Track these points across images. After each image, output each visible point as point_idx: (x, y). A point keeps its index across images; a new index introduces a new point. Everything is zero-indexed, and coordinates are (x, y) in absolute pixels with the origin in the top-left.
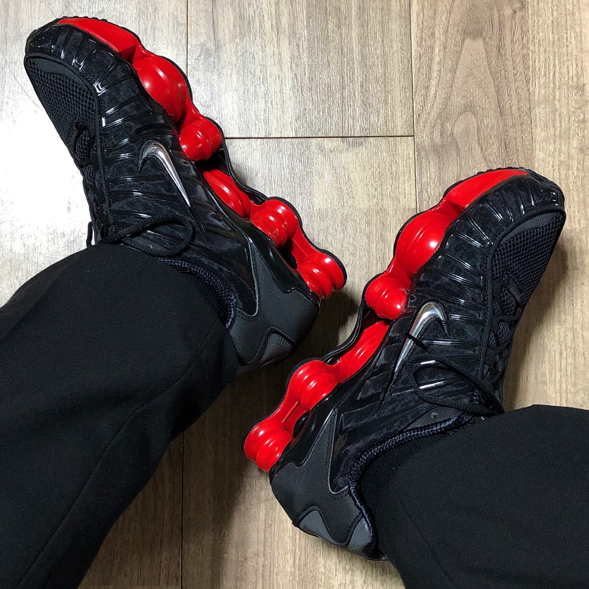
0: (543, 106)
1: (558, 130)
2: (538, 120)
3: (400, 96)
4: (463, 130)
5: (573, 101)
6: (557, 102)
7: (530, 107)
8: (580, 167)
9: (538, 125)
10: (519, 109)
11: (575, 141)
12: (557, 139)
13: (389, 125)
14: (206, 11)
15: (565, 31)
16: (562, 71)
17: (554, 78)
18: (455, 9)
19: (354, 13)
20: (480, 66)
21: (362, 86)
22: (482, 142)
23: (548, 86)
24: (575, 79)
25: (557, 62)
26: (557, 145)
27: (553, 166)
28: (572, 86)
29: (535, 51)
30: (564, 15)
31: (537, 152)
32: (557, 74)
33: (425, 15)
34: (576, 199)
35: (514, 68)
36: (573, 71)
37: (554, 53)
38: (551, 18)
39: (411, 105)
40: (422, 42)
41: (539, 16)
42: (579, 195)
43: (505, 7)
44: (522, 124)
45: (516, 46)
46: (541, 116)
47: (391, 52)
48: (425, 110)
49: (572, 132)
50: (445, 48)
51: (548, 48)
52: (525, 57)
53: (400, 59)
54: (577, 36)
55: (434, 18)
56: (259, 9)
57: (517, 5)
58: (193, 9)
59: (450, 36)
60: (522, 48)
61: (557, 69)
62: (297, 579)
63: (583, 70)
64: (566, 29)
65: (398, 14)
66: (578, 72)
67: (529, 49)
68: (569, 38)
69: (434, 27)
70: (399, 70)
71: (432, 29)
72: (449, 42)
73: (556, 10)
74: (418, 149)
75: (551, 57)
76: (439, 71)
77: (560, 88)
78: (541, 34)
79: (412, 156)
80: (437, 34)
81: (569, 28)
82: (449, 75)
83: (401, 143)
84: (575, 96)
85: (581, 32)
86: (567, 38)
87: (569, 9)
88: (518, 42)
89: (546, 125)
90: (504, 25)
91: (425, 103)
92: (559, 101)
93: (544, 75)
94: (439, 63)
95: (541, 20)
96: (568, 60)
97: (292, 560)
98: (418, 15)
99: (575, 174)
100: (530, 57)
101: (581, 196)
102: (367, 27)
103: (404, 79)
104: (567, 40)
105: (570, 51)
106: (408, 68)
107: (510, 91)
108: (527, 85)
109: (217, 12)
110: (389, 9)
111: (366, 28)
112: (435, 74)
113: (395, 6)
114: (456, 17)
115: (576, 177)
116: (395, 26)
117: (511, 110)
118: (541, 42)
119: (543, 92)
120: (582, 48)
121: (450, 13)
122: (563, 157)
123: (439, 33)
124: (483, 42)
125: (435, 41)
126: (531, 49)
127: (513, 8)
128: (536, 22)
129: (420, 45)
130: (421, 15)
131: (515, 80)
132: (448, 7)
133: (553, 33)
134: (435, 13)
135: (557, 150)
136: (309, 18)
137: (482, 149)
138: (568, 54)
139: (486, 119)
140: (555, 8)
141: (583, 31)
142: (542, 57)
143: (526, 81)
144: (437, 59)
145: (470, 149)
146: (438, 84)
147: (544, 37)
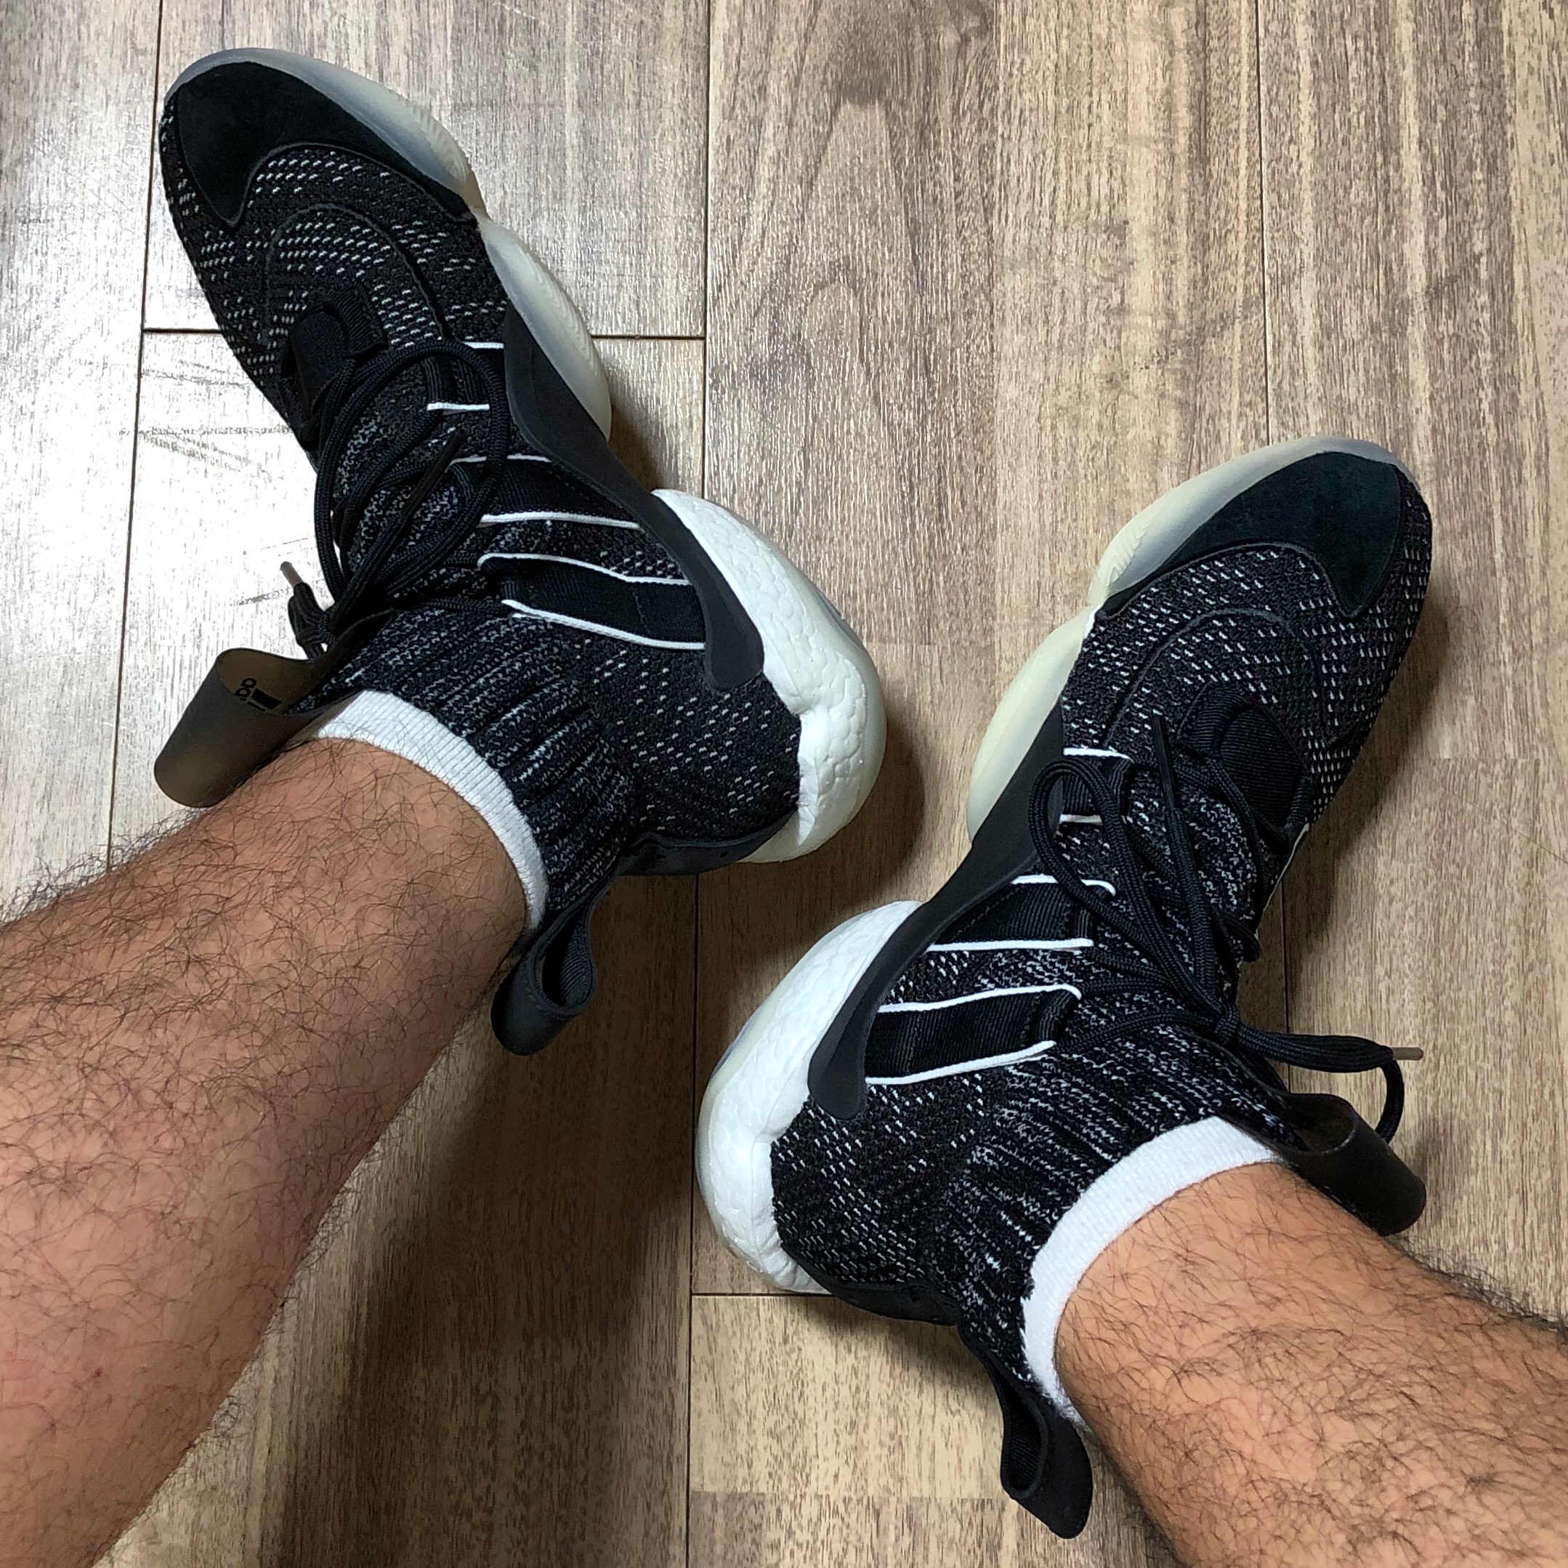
0: (1023, 270)
1: (1057, 330)
2: (1009, 304)
3: (676, 239)
4: (825, 325)
5: (1098, 261)
6: (1057, 264)
7: (991, 274)
8: (1106, 422)
9: (1008, 320)
10: (963, 277)
11: (1096, 359)
12: (1054, 354)
13: (644, 310)
14: (207, 21)
15: (1086, 89)
16: (1074, 187)
17: (1053, 203)
18: (821, 30)
19: (570, 34)
20: (873, 171)
21: (583, 211)
22: (871, 357)
23: (1036, 224)
24: (1105, 208)
25: (1062, 165)
26: (1053, 368)
27: (1039, 419)
28: (1096, 224)
29: (1009, 138)
30: (1084, 50)
31: (1002, 383)
32: (1061, 195)
33: (746, 42)
34: (1092, 500)
35: (957, 179)
36: (1101, 186)
37: (1058, 143)
38: (1054, 56)
39: (702, 262)
40: (733, 108)
41: (1025, 50)
42: (1098, 491)
43: (942, 28)
44: (969, 314)
45: (964, 124)
46: (1017, 297)
47: (659, 131)
48: (736, 275)
49: (1091, 337)
50: (790, 125)
51: (1042, 131)
52: (984, 153)
53: (679, 149)
54: (1116, 101)
55: (766, 50)
56: (336, 18)
57: (972, 23)
58: (174, 14)
59: (805, 96)
60: (979, 130)
61: (1063, 180)
62: (357, 1413)
63: (1124, 186)
64: (1090, 84)
65: (678, 39)
66: (1112, 190)
67: (994, 130)
68: (1095, 105)
69: (767, 73)
70: (676, 175)
71: (760, 77)
72: (802, 109)
73: (1068, 37)
74: (713, 370)
75: (1049, 152)
76: (774, 181)
77: (1066, 228)
78: (1027, 96)
79: (697, 386)
80: (772, 89)
81: (1096, 81)
82: (799, 191)
83: (673, 355)
84: (1102, 248)
85: (1126, 91)
86: (1090, 107)
87: (1099, 37)
88: (968, 115)
89: (1028, 319)
90: (937, 72)
91: (734, 257)
92: (1063, 260)
93: (1029, 195)
94: (776, 161)
95: (1028, 61)
96: (1090, 161)
97: (348, 1368)
98: (728, 40)
99: (1093, 438)
100: (998, 152)
101: (1104, 491)
102: (602, 67)
103: (687, 196)
104: (1090, 112)
105: (1095, 138)
106: (697, 172)
107: (944, 233)
108: (987, 220)
109: (234, 22)
110: (657, 27)
111: (597, 72)
112: (763, 189)
113: (672, 19)
114: (821, 49)
115: (1093, 447)
116: (671, 69)
117: (944, 279)
118: (1027, 113)
119: (1024, 236)
120: (1126, 131)
121: (807, 38)
122: (1063, 398)
123: (777, 86)
124: (883, 114)
125: (766, 110)
126: (1000, 132)
127: (962, 30)
128: (1017, 66)
129: (729, 115)
130: (736, 41)
131: (958, 207)
132: (803, 25)
133: (1057, 92)
134: (770, 39)
135: (1052, 380)
136: (457, 40)
137: (868, 373)
138: (1089, 145)
139: (883, 302)
140: (1065, 32)
141: (1132, 90)
142: (1026, 151)
143: (985, 210)
144: (770, 150)
145: (840, 373)
146: (771, 211)
147: (1034, 106)
